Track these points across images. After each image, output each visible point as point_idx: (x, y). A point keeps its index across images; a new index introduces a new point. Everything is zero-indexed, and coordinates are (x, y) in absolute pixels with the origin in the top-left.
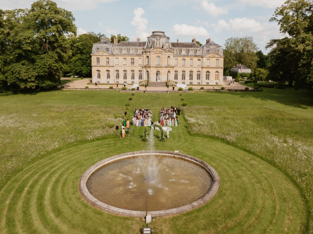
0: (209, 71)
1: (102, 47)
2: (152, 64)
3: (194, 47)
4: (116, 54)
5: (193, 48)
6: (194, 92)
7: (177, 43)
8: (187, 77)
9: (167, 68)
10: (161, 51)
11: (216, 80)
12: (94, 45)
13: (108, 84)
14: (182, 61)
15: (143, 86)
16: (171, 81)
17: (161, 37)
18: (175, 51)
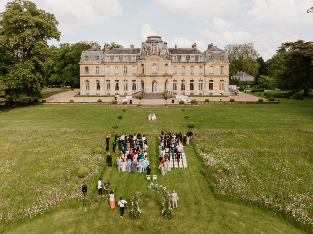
0: (212, 80)
1: (92, 55)
2: (146, 73)
3: (195, 53)
4: (107, 62)
6: (198, 106)
7: (175, 49)
8: (188, 87)
9: (164, 77)
10: (157, 58)
11: (220, 89)
12: (82, 53)
13: (98, 96)
14: (182, 69)
15: (137, 98)
16: (170, 92)
17: (157, 42)
18: (173, 58)
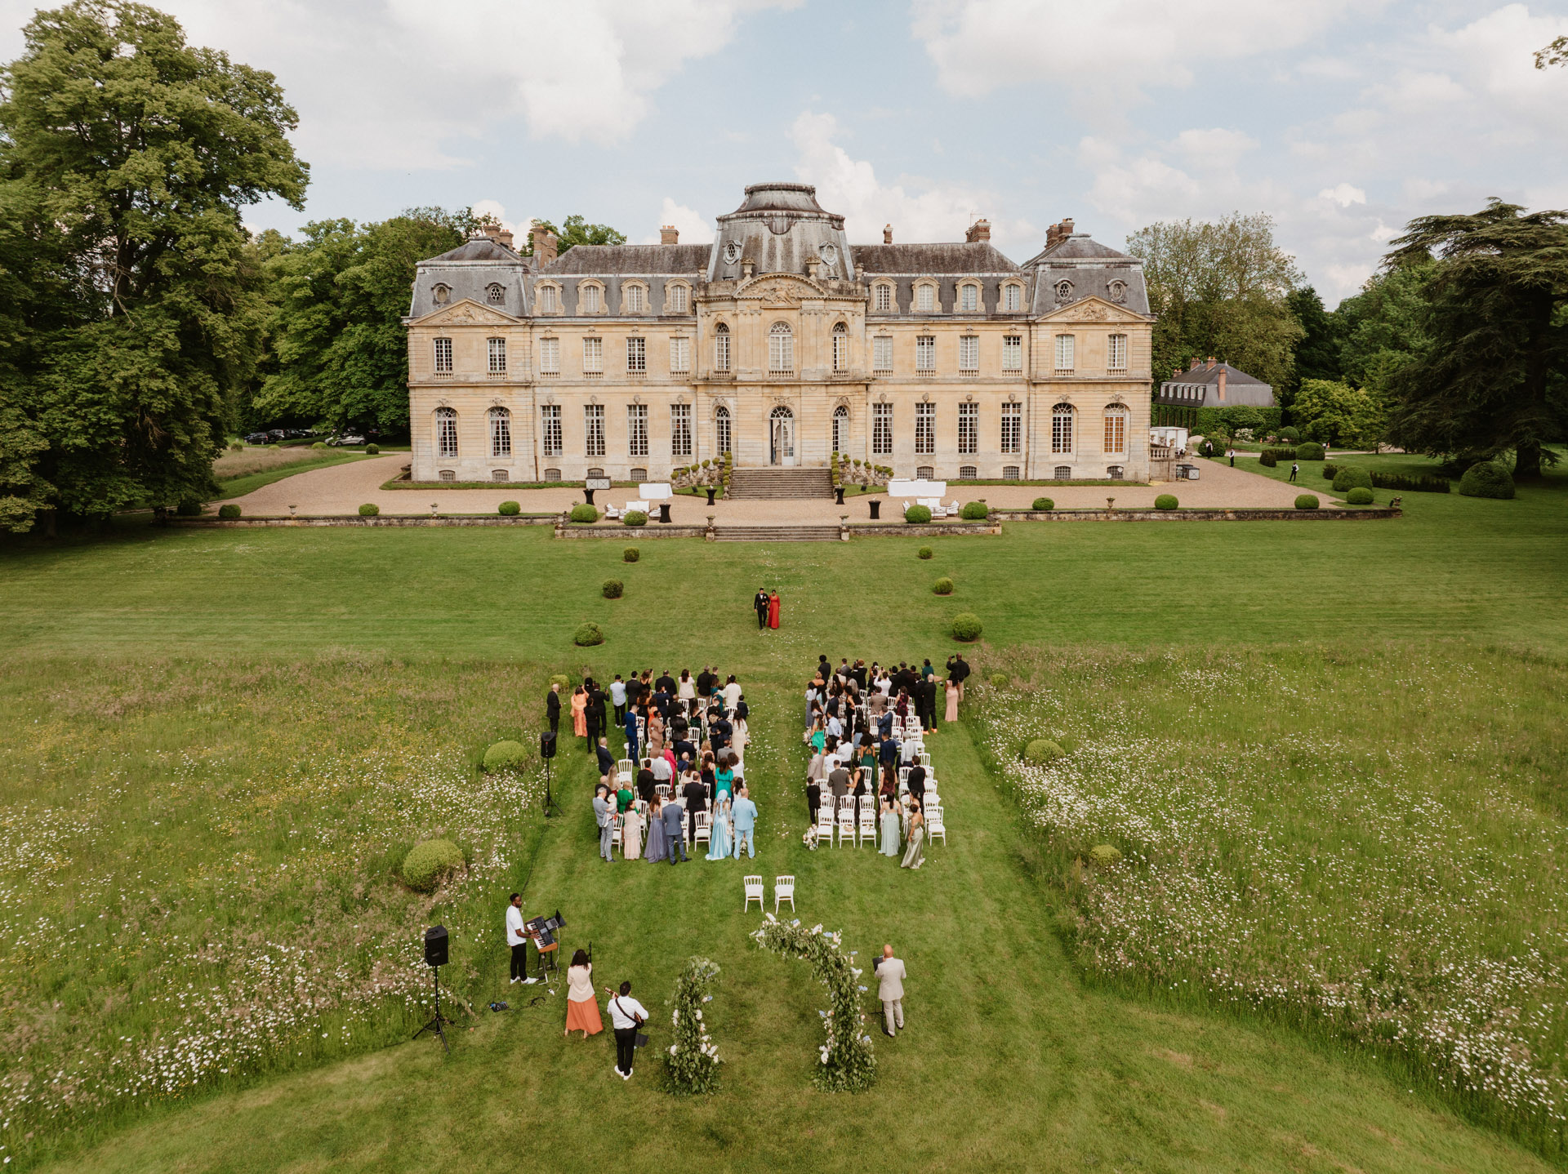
0: (1069, 401)
1: (466, 277)
3: (982, 267)
4: (544, 317)
5: (976, 275)
6: (998, 530)
7: (883, 249)
8: (946, 440)
9: (832, 389)
10: (795, 293)
11: (1108, 449)
12: (420, 270)
13: (500, 482)
14: (917, 348)
15: (695, 492)
16: (857, 464)
17: (795, 213)
18: (875, 292)
